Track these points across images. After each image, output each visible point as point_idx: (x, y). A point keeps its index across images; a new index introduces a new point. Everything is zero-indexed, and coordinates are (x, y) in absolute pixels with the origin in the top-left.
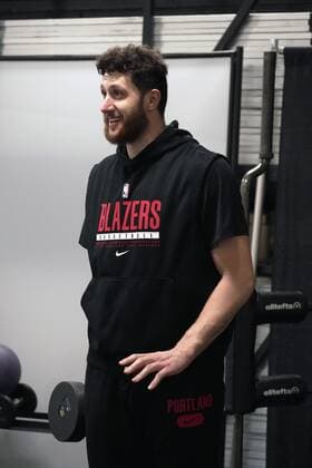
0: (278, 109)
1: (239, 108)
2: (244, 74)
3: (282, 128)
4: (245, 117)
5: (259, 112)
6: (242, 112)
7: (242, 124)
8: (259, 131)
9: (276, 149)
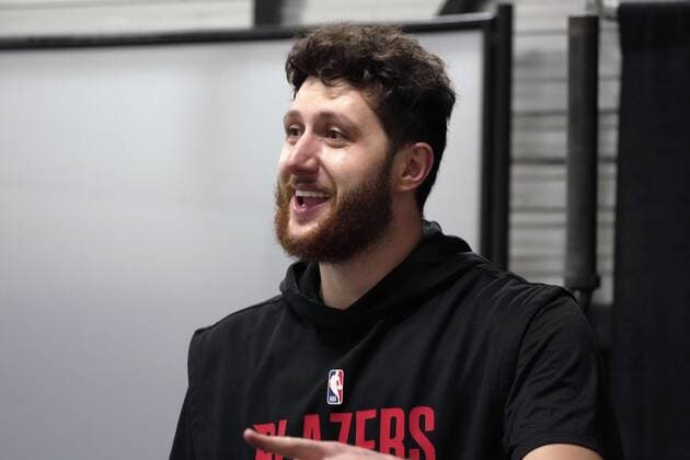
0: (608, 160)
1: (507, 161)
2: (518, 74)
3: (620, 209)
4: (523, 184)
5: (562, 171)
6: (517, 171)
7: (515, 202)
8: (562, 218)
9: (606, 265)
